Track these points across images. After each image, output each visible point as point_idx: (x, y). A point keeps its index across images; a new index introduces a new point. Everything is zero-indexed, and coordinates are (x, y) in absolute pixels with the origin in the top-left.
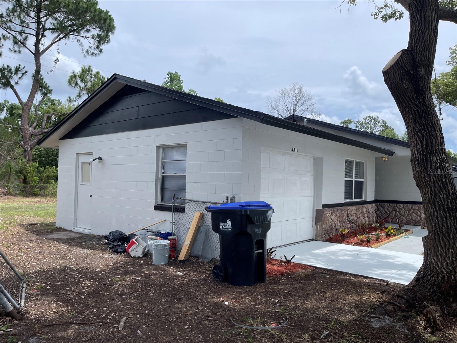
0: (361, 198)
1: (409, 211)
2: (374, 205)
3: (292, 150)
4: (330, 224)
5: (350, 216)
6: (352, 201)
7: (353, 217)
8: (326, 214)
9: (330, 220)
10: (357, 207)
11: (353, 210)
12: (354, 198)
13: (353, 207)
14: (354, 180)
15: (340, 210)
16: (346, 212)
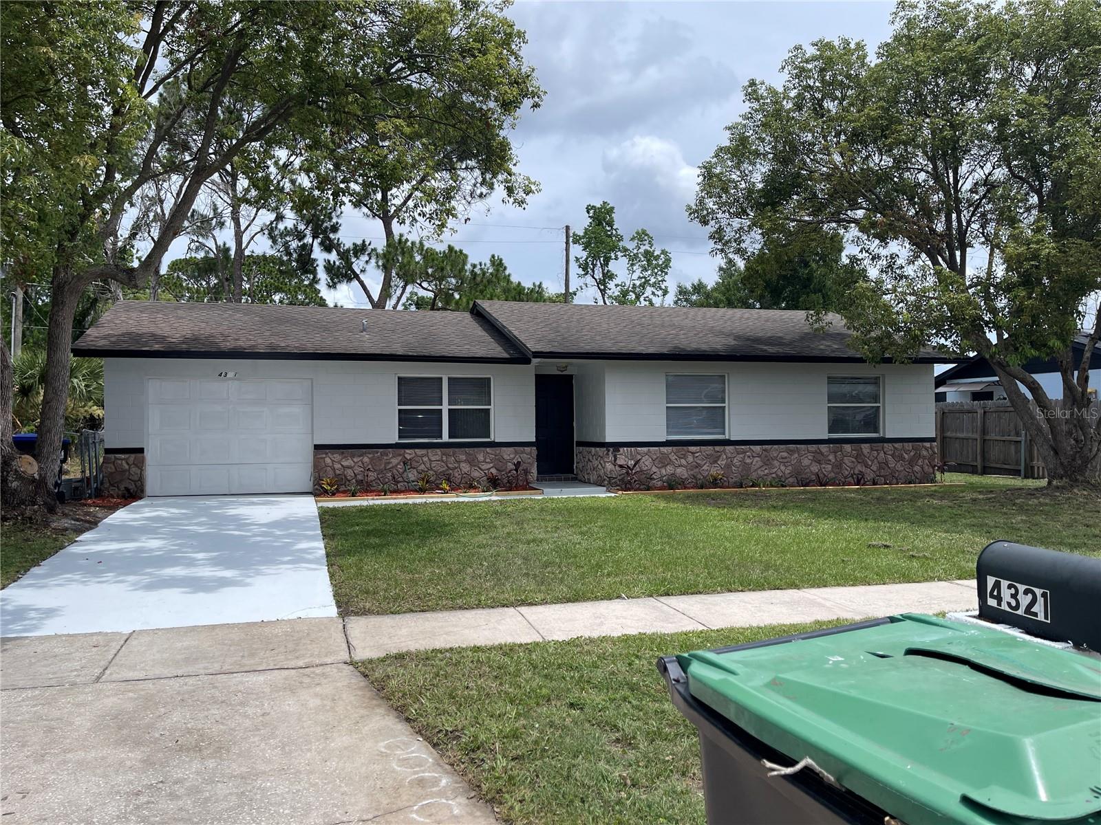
1: (597, 459)
2: (528, 449)
3: (220, 375)
4: (338, 472)
5: (414, 464)
6: (439, 441)
7: (428, 466)
8: (321, 458)
9: (337, 466)
10: (450, 451)
11: (427, 455)
12: (450, 437)
13: (429, 451)
14: (445, 408)
15: (373, 453)
16: (400, 458)
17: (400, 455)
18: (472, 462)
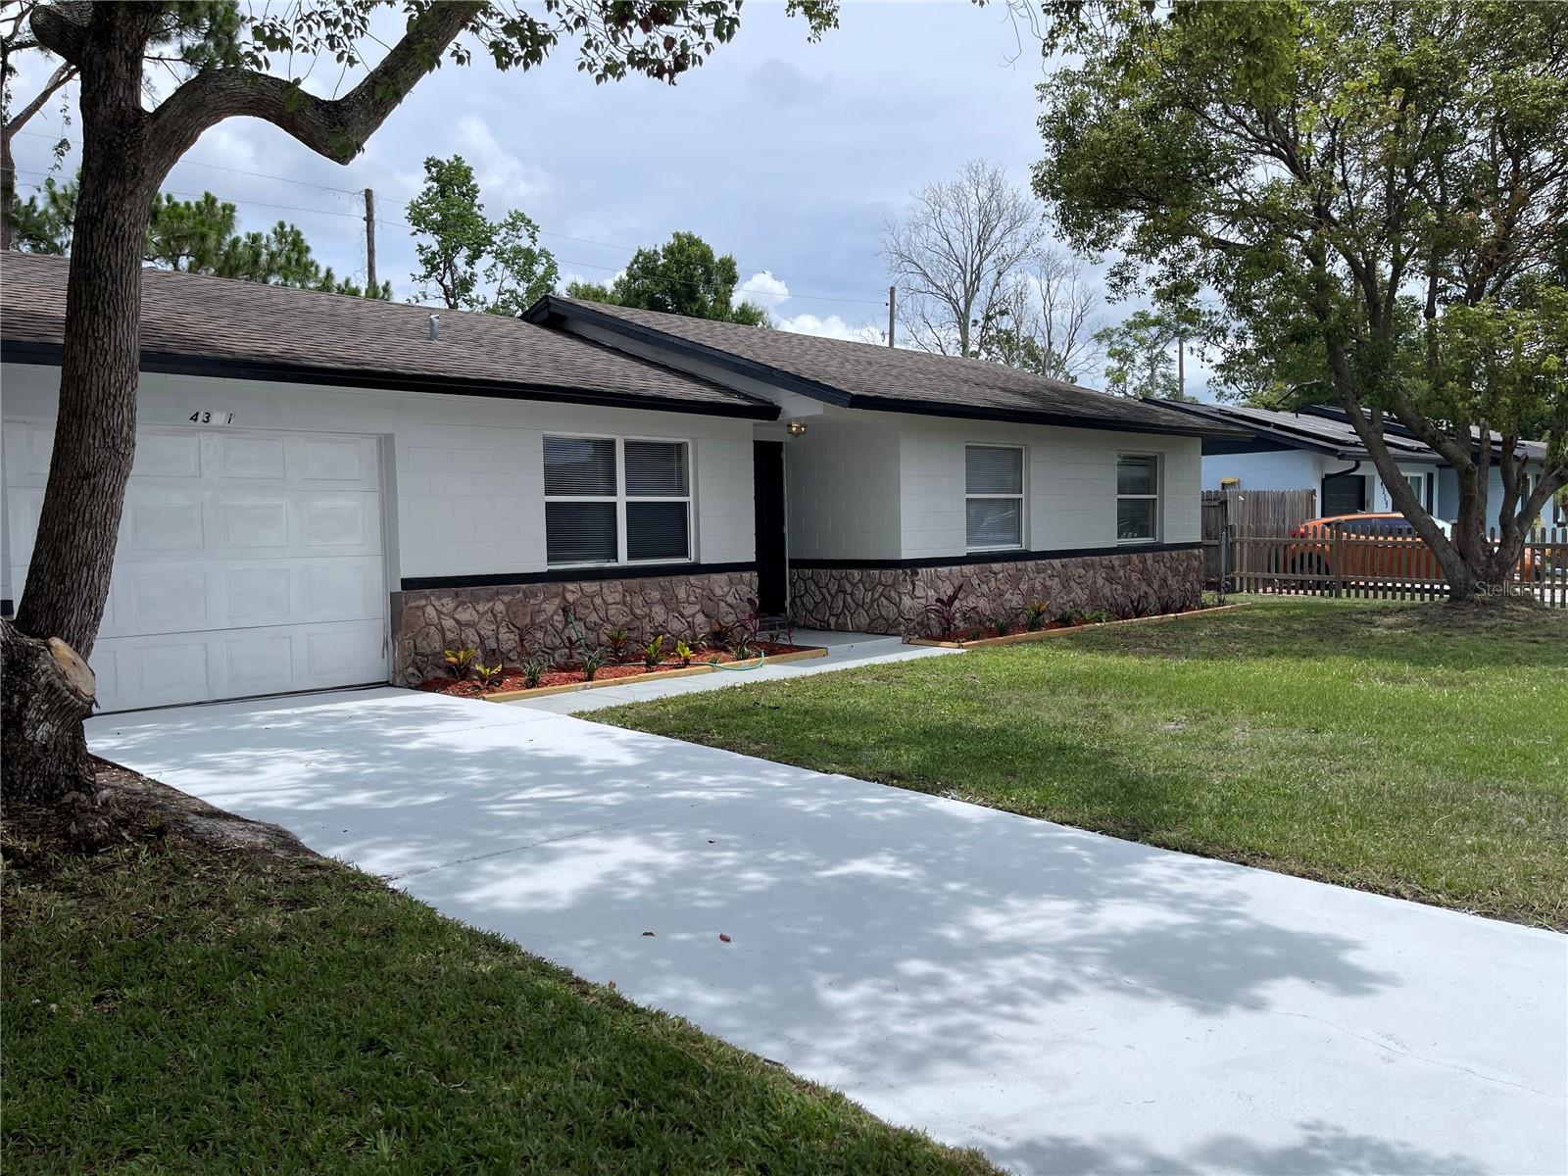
0: (685, 553)
1: (873, 589)
2: (746, 576)
3: (195, 418)
4: (450, 636)
5: (581, 612)
6: (612, 564)
7: (602, 614)
8: (418, 608)
9: (448, 623)
10: (634, 583)
11: (600, 593)
12: (630, 557)
13: (605, 584)
14: (621, 499)
15: (512, 593)
16: (557, 601)
17: (556, 596)
18: (670, 604)
